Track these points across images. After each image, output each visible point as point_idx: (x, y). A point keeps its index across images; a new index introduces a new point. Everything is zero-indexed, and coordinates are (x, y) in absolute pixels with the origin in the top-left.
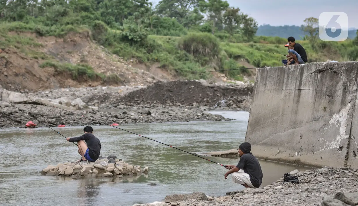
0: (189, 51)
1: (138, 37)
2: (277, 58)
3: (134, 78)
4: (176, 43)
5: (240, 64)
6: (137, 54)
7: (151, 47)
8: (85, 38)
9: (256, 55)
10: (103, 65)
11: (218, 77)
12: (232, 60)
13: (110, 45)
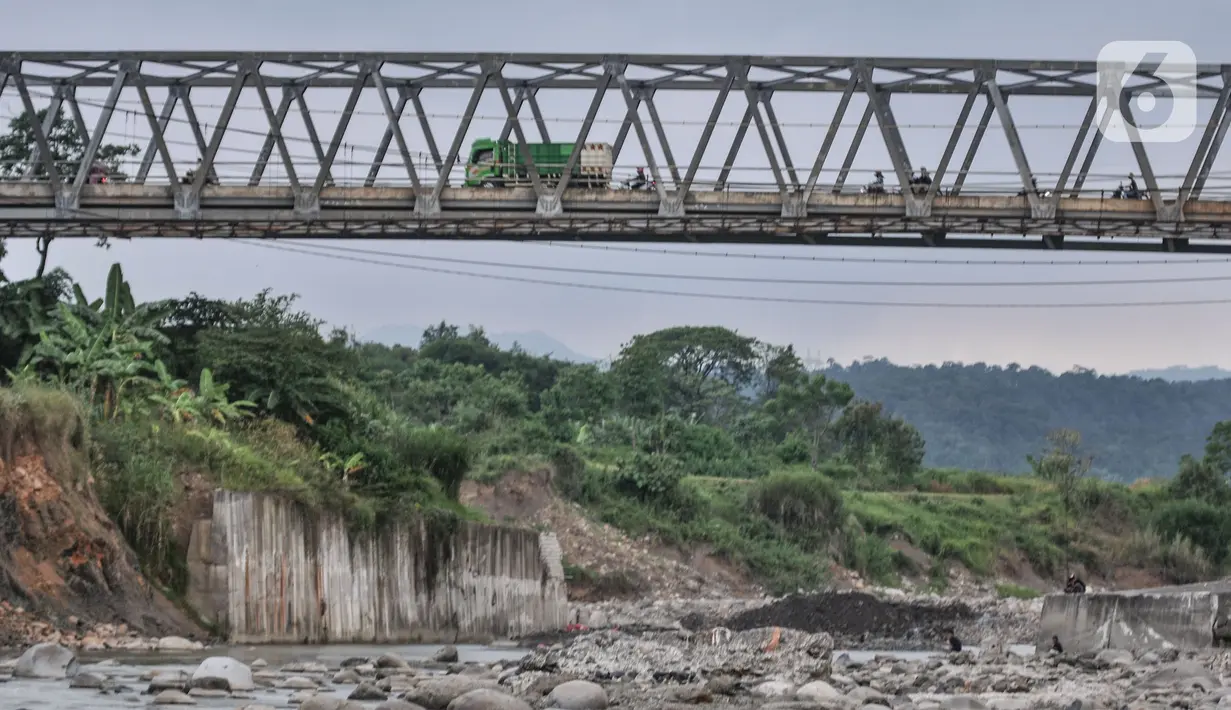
0: (773, 516)
1: (659, 483)
2: (979, 533)
3: (658, 580)
4: (743, 497)
5: (893, 546)
6: (659, 524)
7: (689, 506)
8: (543, 485)
9: (928, 523)
10: (589, 549)
11: (844, 579)
12: (873, 536)
13: (593, 500)
